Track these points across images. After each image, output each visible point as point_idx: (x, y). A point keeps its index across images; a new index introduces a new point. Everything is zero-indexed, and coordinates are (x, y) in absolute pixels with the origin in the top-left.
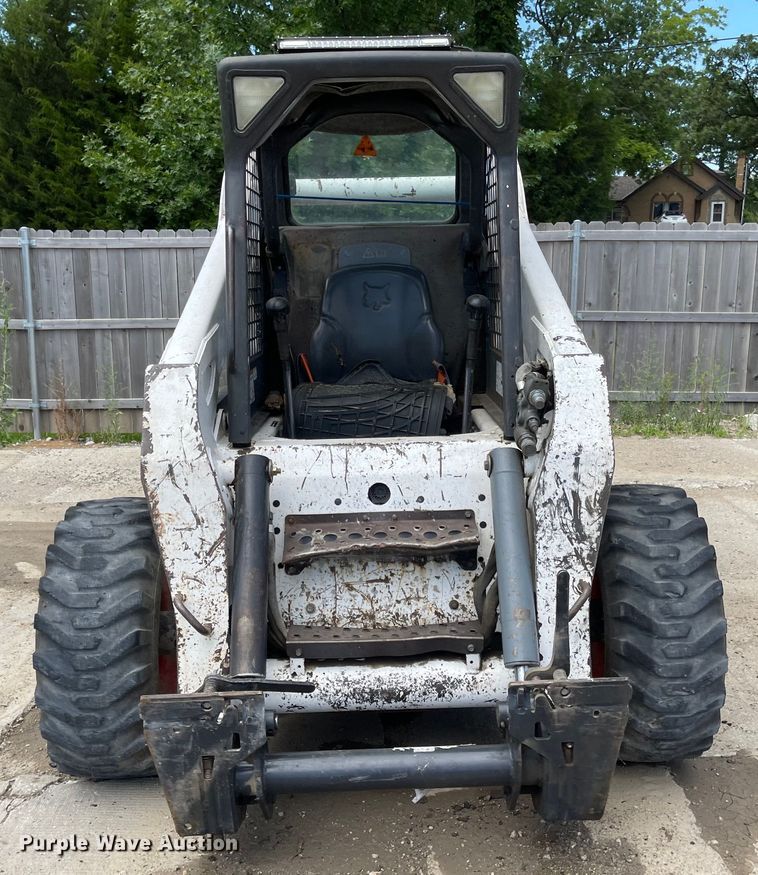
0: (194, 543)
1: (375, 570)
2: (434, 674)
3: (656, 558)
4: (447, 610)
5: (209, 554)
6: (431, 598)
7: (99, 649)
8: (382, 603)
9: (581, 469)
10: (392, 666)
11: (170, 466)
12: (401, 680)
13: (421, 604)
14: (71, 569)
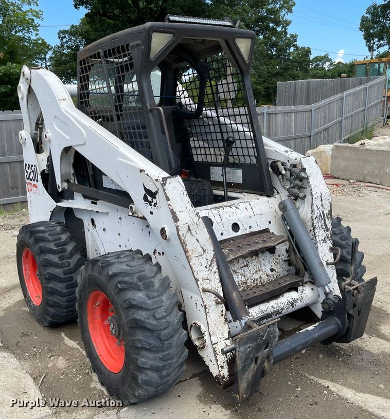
0: (204, 261)
1: (242, 262)
2: (289, 299)
3: (339, 234)
4: (270, 273)
5: (210, 266)
6: (264, 270)
7: (170, 327)
8: (249, 275)
9: (323, 202)
10: (274, 300)
11: (188, 226)
12: (280, 305)
13: (261, 273)
14: (139, 290)
